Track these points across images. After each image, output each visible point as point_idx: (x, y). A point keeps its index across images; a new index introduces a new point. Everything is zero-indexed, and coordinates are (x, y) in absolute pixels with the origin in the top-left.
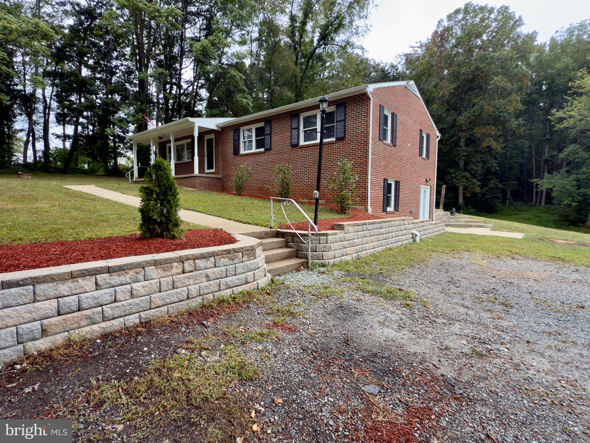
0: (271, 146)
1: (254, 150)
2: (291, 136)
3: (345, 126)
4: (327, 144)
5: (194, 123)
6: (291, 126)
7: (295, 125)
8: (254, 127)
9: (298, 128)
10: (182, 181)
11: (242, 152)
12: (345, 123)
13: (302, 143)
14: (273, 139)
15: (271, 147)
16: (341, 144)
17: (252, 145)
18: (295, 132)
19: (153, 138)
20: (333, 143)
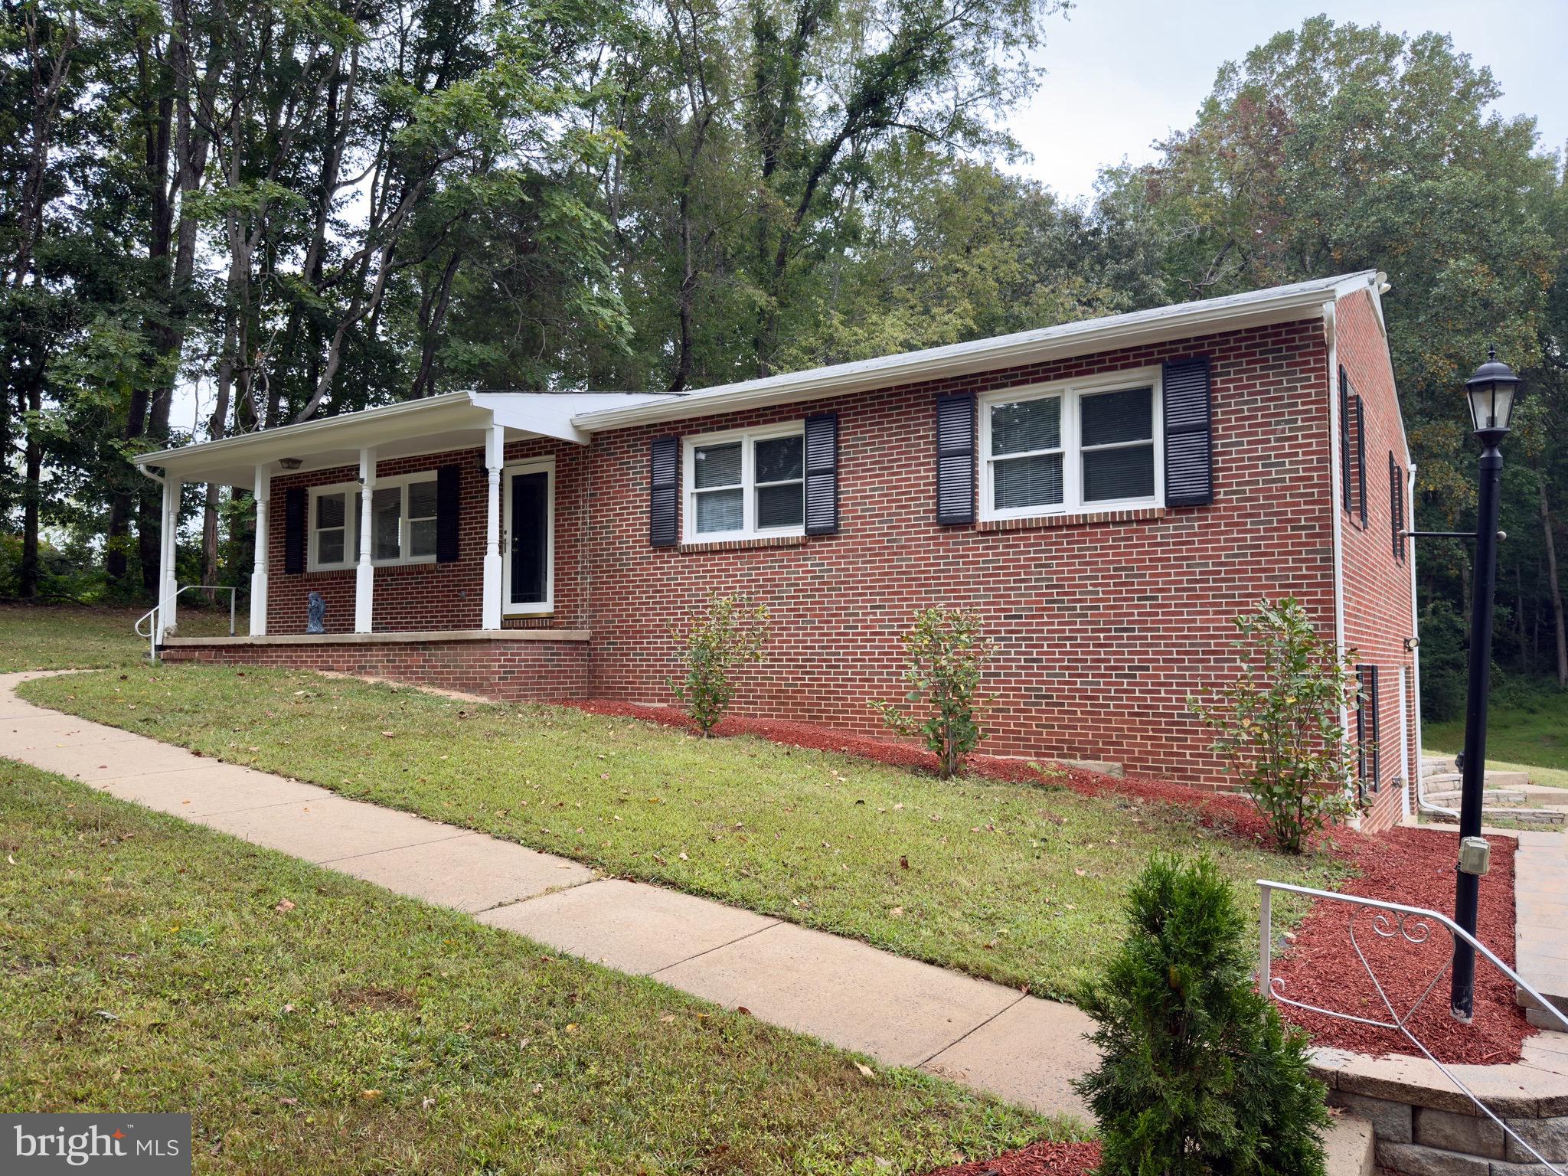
0: (836, 519)
1: (749, 532)
2: (938, 483)
3: (1210, 455)
4: (1122, 523)
5: (488, 414)
6: (938, 442)
7: (954, 440)
8: (748, 439)
9: (971, 453)
10: (416, 658)
11: (690, 535)
12: (1210, 438)
13: (988, 513)
14: (848, 490)
15: (837, 525)
16: (1191, 524)
17: (740, 511)
18: (956, 467)
19: (265, 466)
20: (1154, 521)
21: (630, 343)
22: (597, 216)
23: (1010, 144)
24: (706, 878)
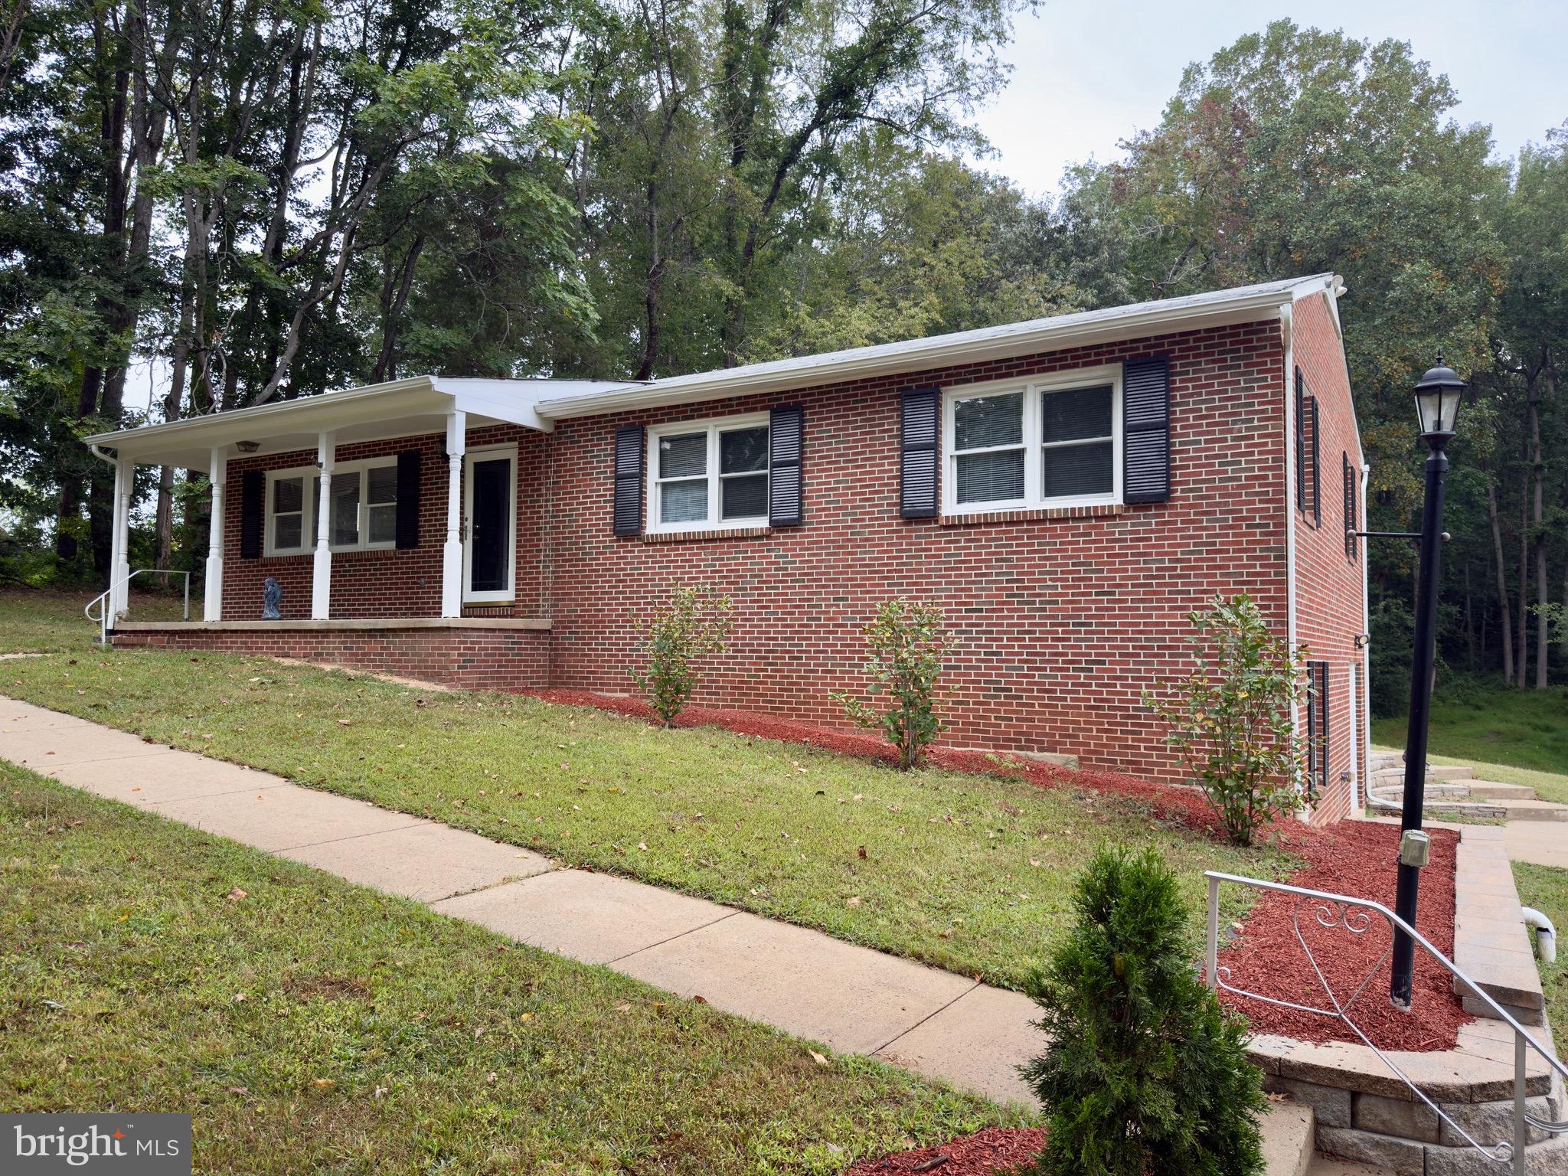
0: (801, 511)
1: (714, 522)
2: (901, 477)
3: (1168, 452)
4: (1081, 519)
5: (450, 399)
6: (902, 436)
7: (918, 434)
8: (713, 430)
9: (935, 447)
10: (374, 645)
11: (654, 525)
12: (1169, 437)
13: (950, 507)
14: (812, 482)
15: (801, 517)
16: (1151, 521)
17: (704, 502)
18: (919, 461)
19: (220, 449)
20: (1112, 517)
21: (596, 330)
22: (563, 202)
23: (978, 139)
24: (665, 868)
